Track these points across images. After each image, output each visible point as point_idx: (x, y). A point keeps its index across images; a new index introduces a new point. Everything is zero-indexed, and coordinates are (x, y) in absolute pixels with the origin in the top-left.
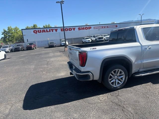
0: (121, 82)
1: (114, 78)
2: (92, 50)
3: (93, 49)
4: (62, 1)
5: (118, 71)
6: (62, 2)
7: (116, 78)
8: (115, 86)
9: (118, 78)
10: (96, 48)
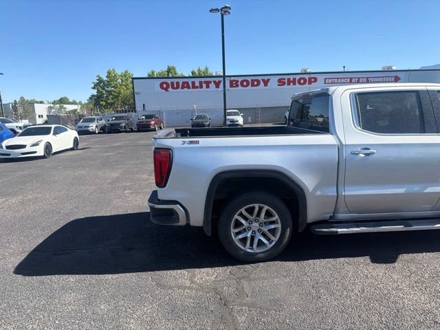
0: (270, 243)
1: (249, 228)
2: (186, 145)
3: (191, 142)
4: (226, 7)
5: (261, 209)
6: (225, 11)
7: (256, 229)
8: (248, 250)
9: (261, 228)
10: (198, 142)
